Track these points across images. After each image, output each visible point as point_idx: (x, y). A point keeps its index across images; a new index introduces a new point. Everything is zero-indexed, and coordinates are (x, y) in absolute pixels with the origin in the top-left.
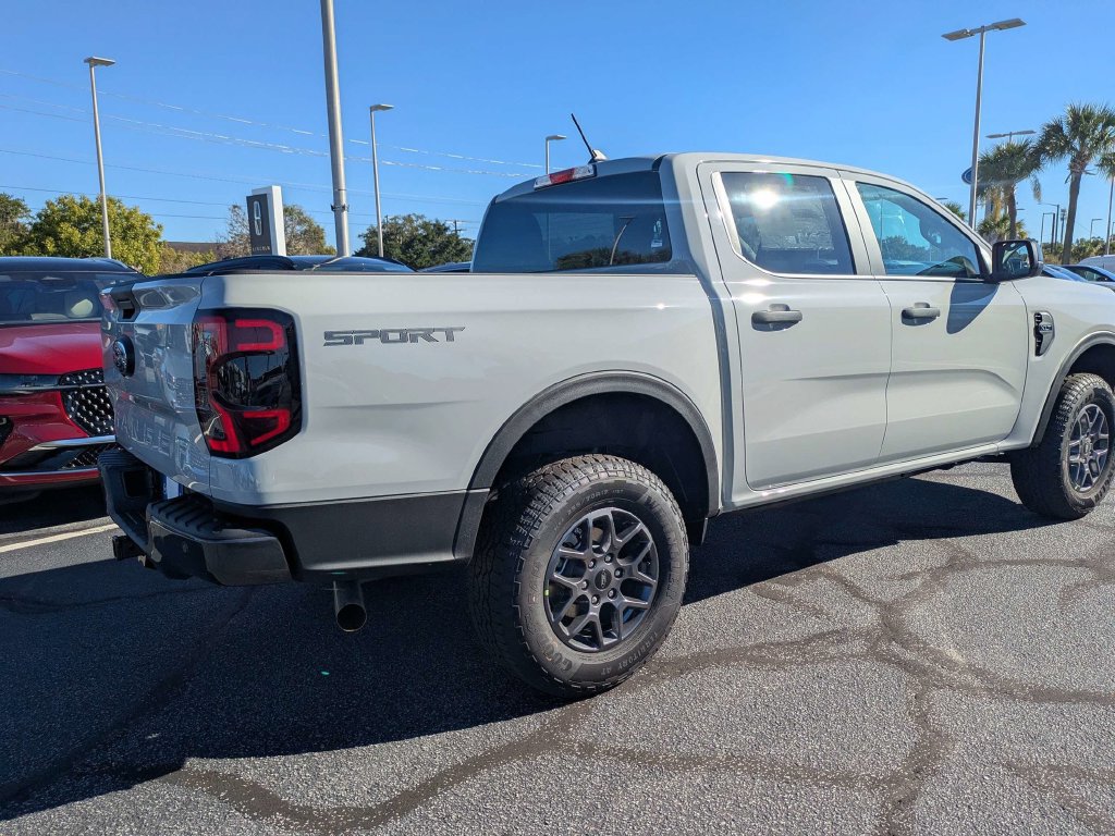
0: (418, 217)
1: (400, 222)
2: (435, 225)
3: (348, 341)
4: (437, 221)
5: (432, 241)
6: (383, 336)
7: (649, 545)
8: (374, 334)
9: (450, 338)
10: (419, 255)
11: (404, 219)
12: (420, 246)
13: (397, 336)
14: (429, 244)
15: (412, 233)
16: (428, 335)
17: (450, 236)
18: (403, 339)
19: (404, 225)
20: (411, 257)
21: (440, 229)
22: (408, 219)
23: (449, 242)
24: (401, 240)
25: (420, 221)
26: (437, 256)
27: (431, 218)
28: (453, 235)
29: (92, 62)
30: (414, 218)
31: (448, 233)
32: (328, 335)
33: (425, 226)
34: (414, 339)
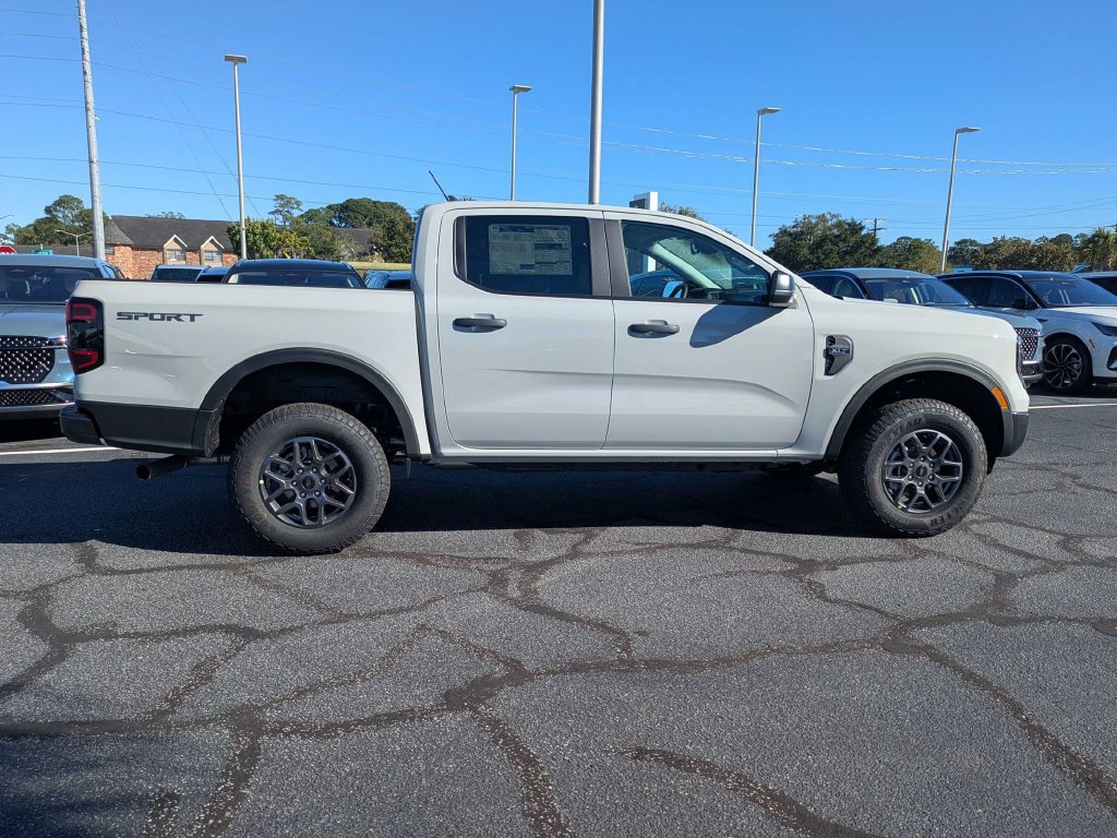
0: (833, 216)
1: (813, 221)
2: (849, 225)
3: (130, 318)
4: (853, 219)
5: (844, 240)
6: (151, 317)
7: (347, 467)
8: (146, 315)
9: (192, 319)
10: (827, 256)
11: (818, 217)
12: (830, 246)
13: (159, 317)
14: (841, 244)
15: (825, 231)
16: (178, 317)
17: (865, 236)
18: (162, 319)
19: (817, 224)
20: (818, 258)
21: (855, 228)
22: (822, 218)
23: (863, 242)
24: (811, 240)
25: (835, 220)
26: (847, 257)
27: (846, 217)
28: (869, 235)
29: (516, 90)
30: (828, 217)
31: (864, 232)
32: (119, 314)
33: (839, 225)
34: (169, 319)
